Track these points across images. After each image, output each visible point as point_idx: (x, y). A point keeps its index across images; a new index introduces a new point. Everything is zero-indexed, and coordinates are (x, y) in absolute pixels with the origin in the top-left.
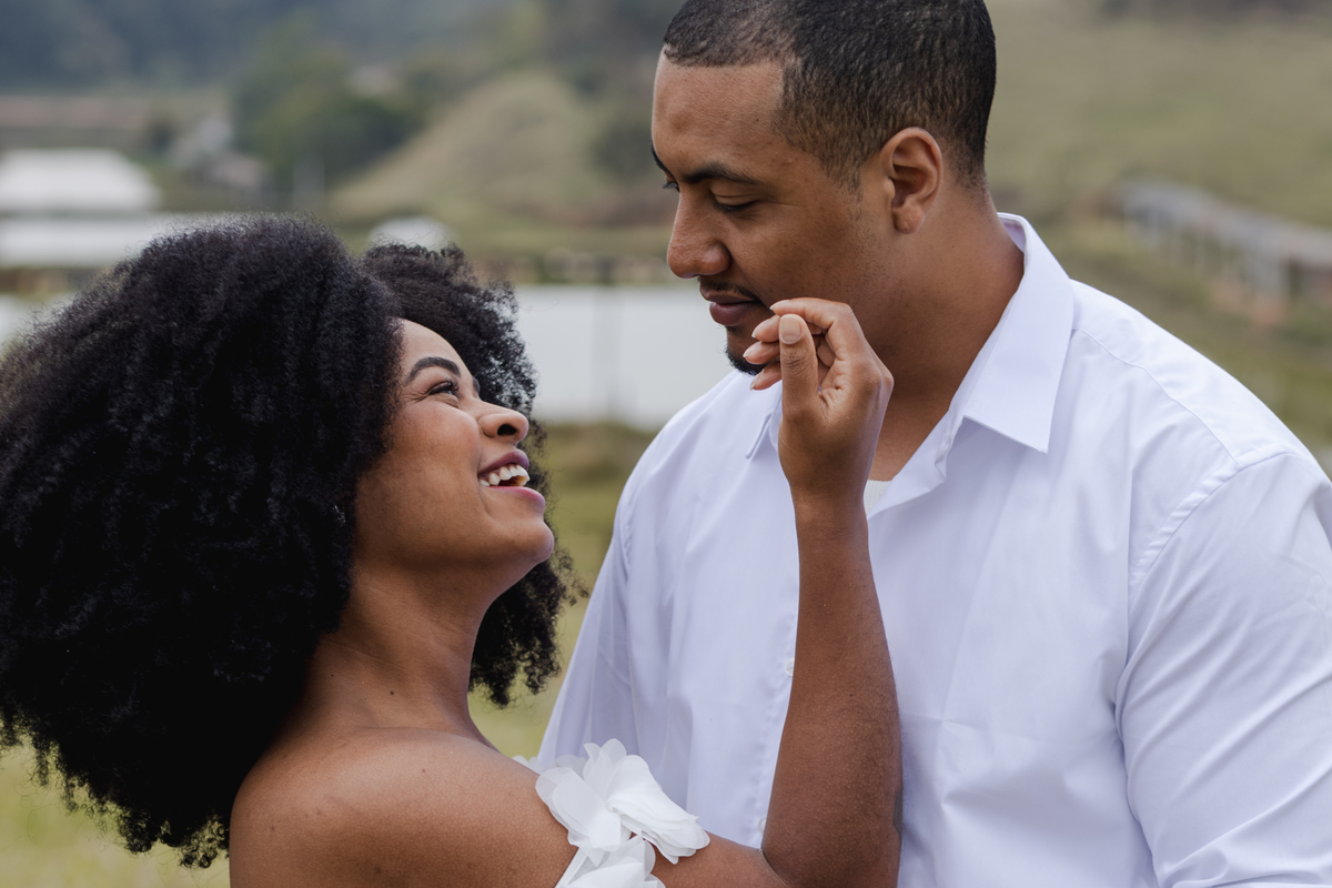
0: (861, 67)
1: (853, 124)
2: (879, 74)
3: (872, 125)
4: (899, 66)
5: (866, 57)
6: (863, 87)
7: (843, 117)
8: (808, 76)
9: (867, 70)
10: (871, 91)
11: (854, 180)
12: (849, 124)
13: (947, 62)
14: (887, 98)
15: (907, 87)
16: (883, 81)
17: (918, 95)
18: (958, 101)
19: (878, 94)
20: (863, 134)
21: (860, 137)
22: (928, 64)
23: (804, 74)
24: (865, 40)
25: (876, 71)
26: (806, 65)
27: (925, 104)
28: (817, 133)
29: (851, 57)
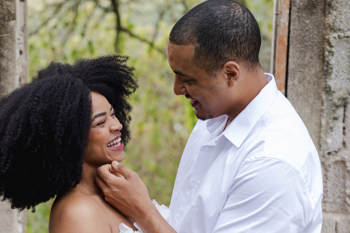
0: (215, 47)
1: (214, 61)
2: (221, 48)
3: (219, 61)
4: (226, 46)
5: (217, 44)
6: (216, 52)
7: (211, 60)
8: (201, 49)
9: (217, 47)
10: (218, 53)
11: (215, 75)
12: (213, 61)
13: (241, 43)
14: (223, 54)
15: (229, 51)
16: (222, 50)
17: (233, 52)
18: (245, 52)
19: (221, 53)
20: (217, 63)
21: (216, 64)
22: (235, 44)
23: (200, 48)
24: (216, 40)
25: (220, 47)
26: (201, 46)
27: (235, 55)
28: (204, 64)
29: (213, 44)
